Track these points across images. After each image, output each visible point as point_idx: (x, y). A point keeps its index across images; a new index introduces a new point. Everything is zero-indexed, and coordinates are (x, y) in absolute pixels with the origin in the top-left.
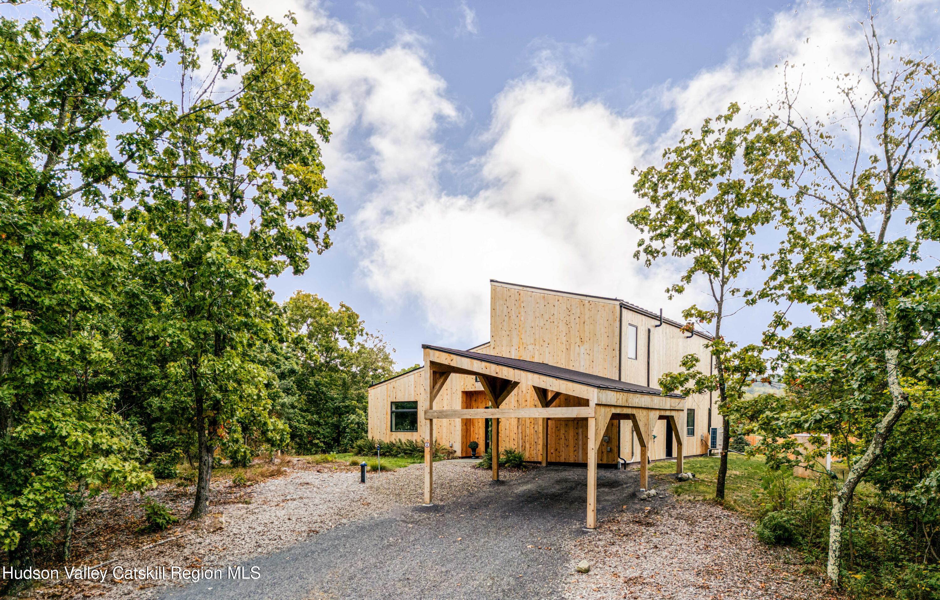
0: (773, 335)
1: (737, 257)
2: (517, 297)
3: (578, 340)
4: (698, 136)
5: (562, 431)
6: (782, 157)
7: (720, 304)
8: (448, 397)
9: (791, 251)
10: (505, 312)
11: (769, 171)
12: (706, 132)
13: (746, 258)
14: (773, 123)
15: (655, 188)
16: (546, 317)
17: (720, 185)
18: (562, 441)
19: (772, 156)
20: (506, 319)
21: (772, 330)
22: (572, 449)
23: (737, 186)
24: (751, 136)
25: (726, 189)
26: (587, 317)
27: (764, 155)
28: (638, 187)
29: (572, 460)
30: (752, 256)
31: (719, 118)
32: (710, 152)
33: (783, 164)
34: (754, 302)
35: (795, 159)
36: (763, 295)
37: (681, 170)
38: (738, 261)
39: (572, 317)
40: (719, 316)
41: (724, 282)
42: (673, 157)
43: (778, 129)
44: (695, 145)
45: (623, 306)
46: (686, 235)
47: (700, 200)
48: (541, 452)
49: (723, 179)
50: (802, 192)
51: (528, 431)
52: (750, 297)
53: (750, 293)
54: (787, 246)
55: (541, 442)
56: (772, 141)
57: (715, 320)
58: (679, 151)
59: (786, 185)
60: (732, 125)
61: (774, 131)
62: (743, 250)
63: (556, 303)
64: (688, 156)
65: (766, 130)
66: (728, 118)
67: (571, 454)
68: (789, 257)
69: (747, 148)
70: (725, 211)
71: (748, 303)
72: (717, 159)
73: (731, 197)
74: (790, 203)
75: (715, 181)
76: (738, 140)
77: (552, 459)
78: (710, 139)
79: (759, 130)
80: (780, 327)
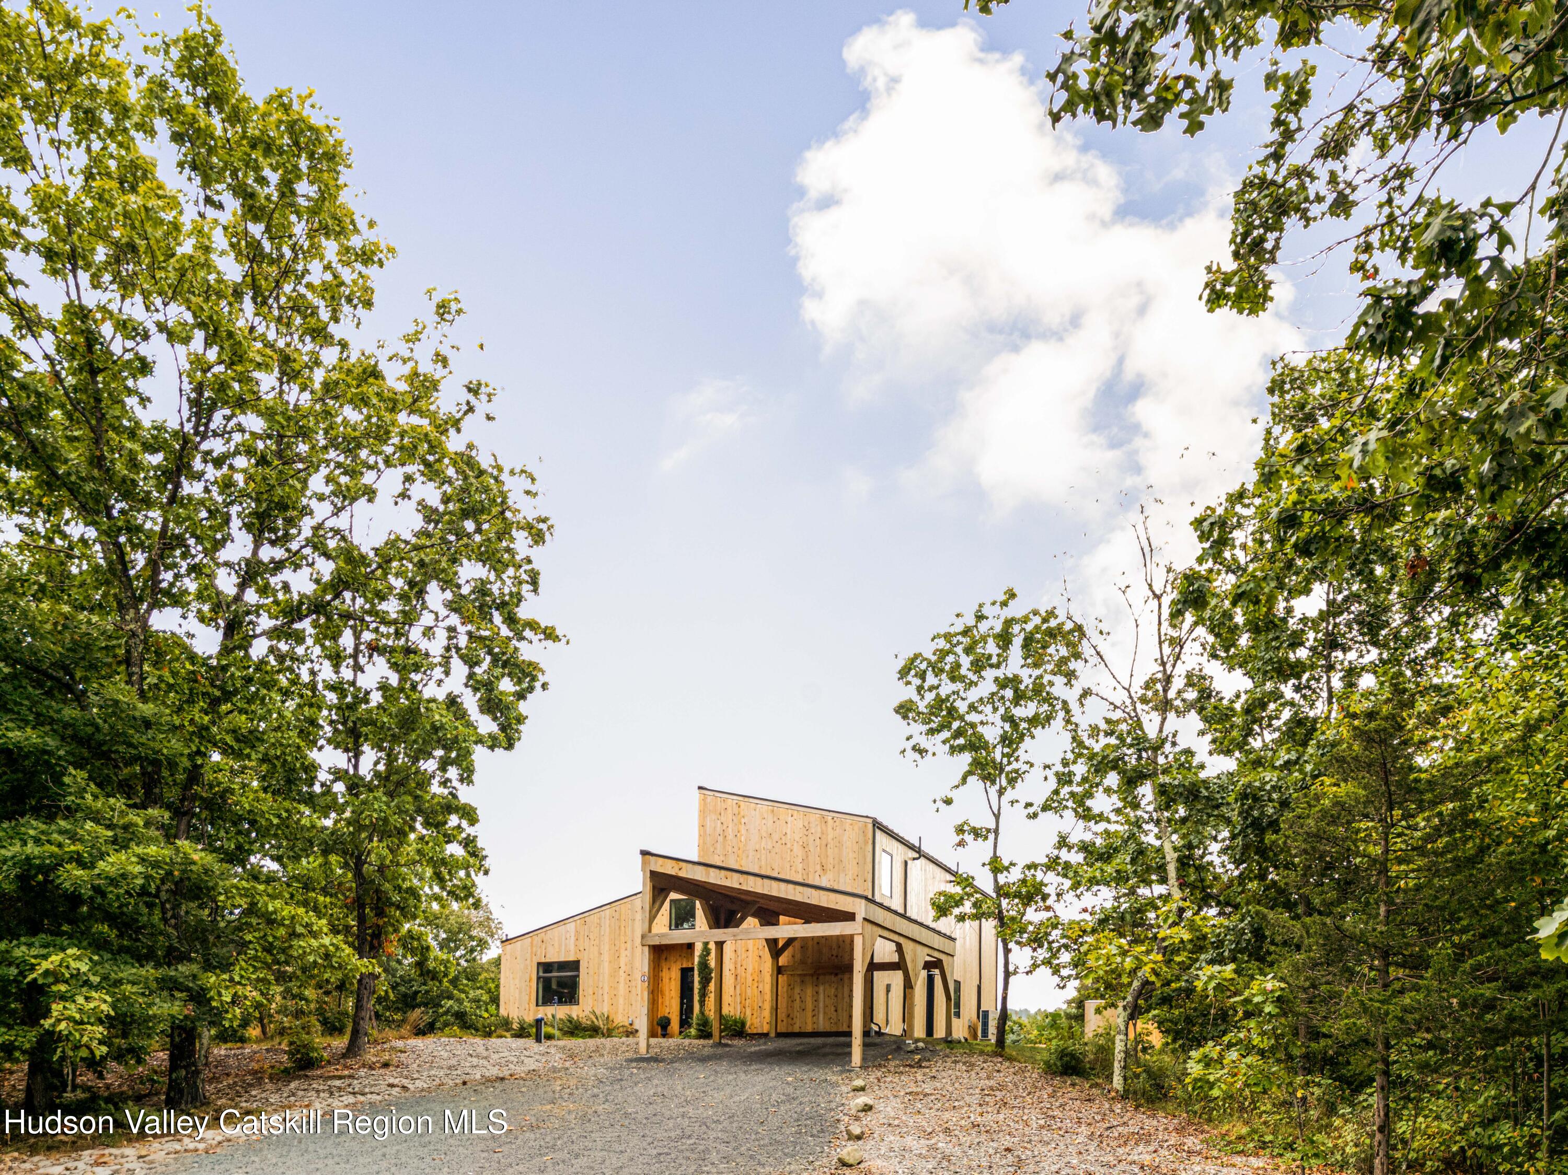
0: (1058, 857)
1: (1015, 765)
2: (736, 811)
3: (818, 867)
4: (971, 622)
5: (797, 990)
6: (1064, 652)
7: (997, 817)
8: (628, 953)
9: (1074, 762)
10: (719, 830)
11: (1050, 667)
12: (980, 617)
13: (1026, 767)
14: (1051, 614)
15: (922, 676)
16: (776, 837)
17: (996, 679)
18: (797, 1003)
19: (1051, 650)
20: (721, 839)
21: (1056, 852)
22: (809, 1014)
23: (1014, 681)
24: (1029, 627)
25: (1003, 684)
26: (830, 837)
27: (1044, 647)
28: (904, 673)
29: (809, 1028)
30: (1032, 765)
31: (994, 603)
32: (984, 639)
33: (1063, 661)
34: (1035, 815)
35: (1077, 656)
36: (1045, 808)
37: (950, 659)
38: (1016, 771)
39: (811, 838)
40: (996, 832)
41: (1001, 792)
42: (942, 644)
43: (1059, 621)
44: (966, 632)
45: (877, 825)
46: (958, 734)
47: (973, 695)
48: (768, 1019)
49: (999, 673)
50: (1086, 693)
51: (749, 991)
52: (1031, 810)
53: (1031, 805)
54: (1070, 756)
55: (767, 1006)
56: (1052, 634)
57: (991, 836)
58: (948, 636)
59: (1069, 683)
60: (1008, 613)
61: (1053, 623)
62: (1022, 759)
63: (790, 819)
64: (959, 643)
65: (1045, 620)
66: (1004, 604)
67: (809, 1021)
68: (1073, 768)
69: (1025, 639)
70: (1002, 711)
71: (1029, 817)
72: (992, 648)
73: (1009, 693)
74: (1074, 706)
75: (990, 674)
76: (1016, 629)
77: (782, 1028)
78: (983, 627)
79: (1037, 620)
80: (1065, 850)
